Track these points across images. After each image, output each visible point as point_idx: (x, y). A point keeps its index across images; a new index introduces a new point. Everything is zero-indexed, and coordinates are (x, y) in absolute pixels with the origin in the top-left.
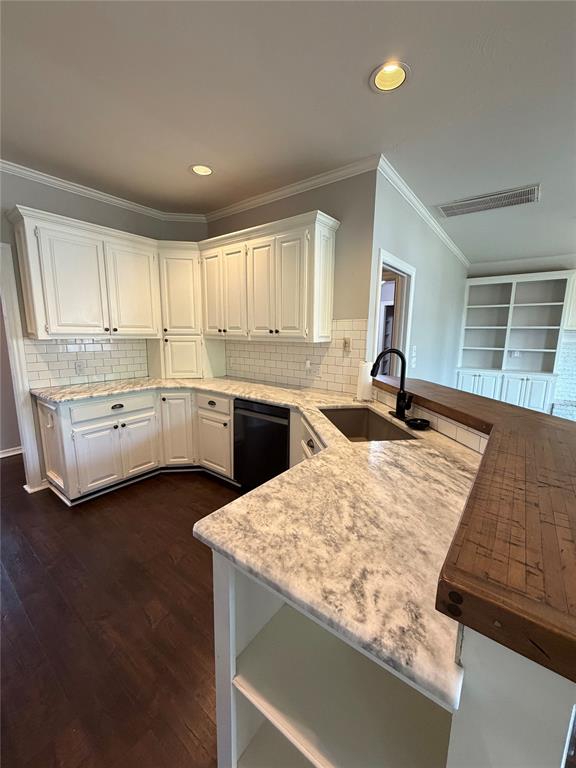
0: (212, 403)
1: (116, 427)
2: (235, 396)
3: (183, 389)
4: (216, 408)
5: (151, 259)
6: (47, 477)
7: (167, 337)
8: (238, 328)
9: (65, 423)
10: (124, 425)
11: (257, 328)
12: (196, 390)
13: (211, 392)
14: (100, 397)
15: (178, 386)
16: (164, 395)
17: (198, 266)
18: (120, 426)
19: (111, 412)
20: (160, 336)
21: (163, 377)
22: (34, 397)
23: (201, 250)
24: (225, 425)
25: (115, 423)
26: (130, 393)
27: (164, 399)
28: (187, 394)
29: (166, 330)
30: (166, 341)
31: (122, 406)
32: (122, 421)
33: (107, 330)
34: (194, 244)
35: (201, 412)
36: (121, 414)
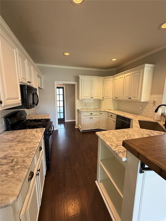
0: (111, 116)
2: (117, 114)
3: (106, 111)
4: (112, 117)
6: (78, 126)
8: (121, 97)
9: (82, 116)
12: (108, 112)
13: (111, 113)
14: (88, 111)
15: (104, 111)
16: (101, 112)
19: (90, 115)
20: (102, 99)
21: (102, 108)
22: (78, 110)
24: (114, 121)
25: (90, 117)
26: (94, 111)
28: (106, 113)
29: (103, 97)
31: (92, 114)
32: (92, 117)
33: (91, 97)
35: (109, 118)
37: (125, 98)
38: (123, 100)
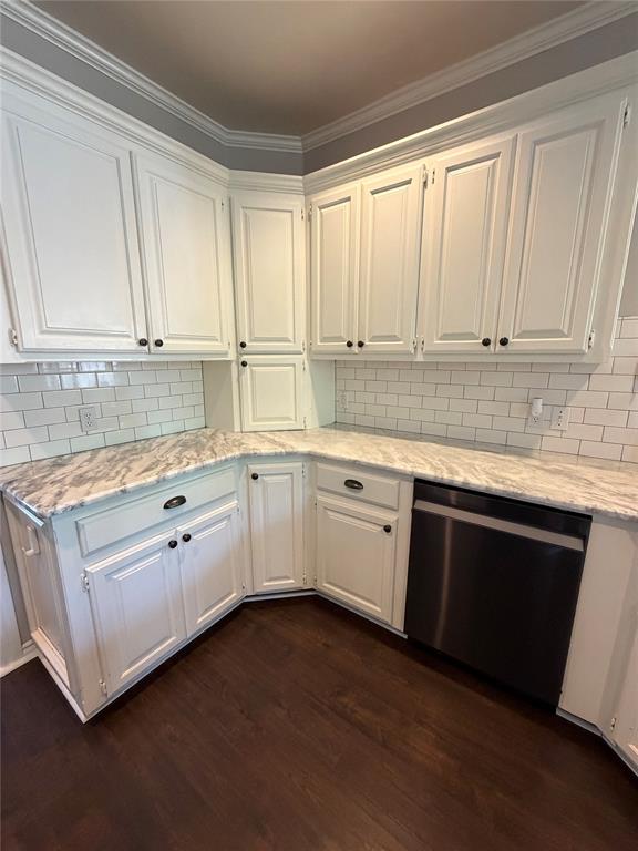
0: (354, 484)
1: (173, 545)
2: (412, 474)
3: (291, 455)
4: (363, 494)
5: (218, 207)
7: (245, 358)
8: (393, 338)
10: (187, 538)
11: (445, 337)
12: (314, 457)
13: (355, 464)
14: (141, 489)
15: (280, 450)
16: (255, 468)
17: (300, 225)
18: (179, 540)
19: (164, 515)
20: (232, 356)
21: (237, 429)
23: (308, 192)
24: (388, 529)
25: (171, 536)
26: (197, 470)
27: (255, 477)
28: (297, 465)
29: (243, 345)
30: (244, 364)
31: (182, 500)
32: (183, 529)
33: (143, 343)
34: (296, 181)
35: (323, 498)
36: (182, 514)
37: (438, 344)
38: (420, 358)
